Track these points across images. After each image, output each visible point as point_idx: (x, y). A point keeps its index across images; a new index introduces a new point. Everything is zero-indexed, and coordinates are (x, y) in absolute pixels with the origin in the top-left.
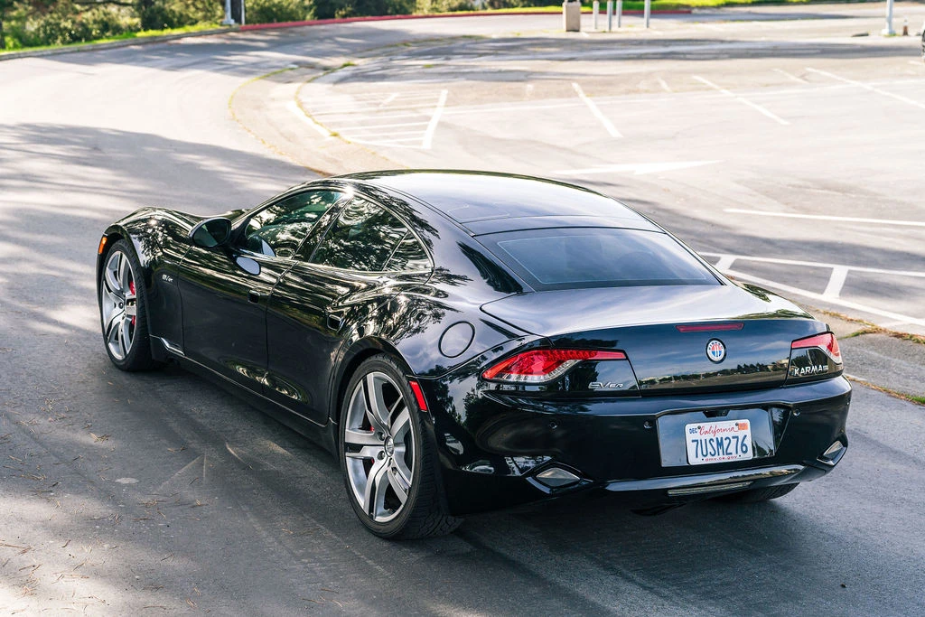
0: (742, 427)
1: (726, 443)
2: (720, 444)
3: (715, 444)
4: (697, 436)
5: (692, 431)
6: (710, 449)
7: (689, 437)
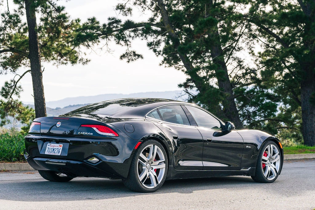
0: (60, 146)
1: (55, 150)
2: (54, 150)
3: (52, 150)
4: (49, 147)
5: (49, 145)
6: (51, 151)
7: (48, 147)
